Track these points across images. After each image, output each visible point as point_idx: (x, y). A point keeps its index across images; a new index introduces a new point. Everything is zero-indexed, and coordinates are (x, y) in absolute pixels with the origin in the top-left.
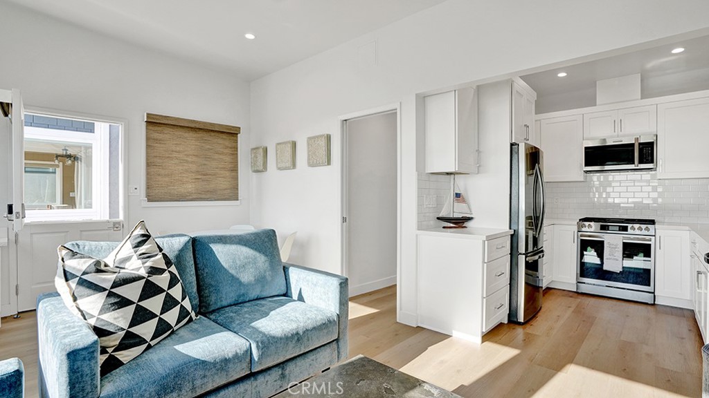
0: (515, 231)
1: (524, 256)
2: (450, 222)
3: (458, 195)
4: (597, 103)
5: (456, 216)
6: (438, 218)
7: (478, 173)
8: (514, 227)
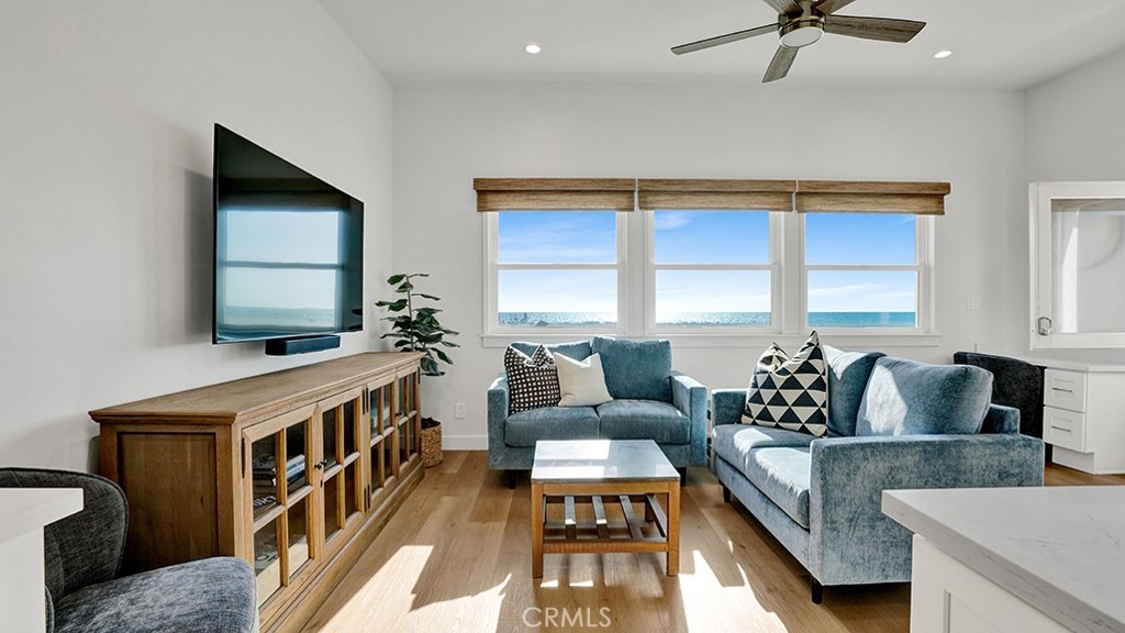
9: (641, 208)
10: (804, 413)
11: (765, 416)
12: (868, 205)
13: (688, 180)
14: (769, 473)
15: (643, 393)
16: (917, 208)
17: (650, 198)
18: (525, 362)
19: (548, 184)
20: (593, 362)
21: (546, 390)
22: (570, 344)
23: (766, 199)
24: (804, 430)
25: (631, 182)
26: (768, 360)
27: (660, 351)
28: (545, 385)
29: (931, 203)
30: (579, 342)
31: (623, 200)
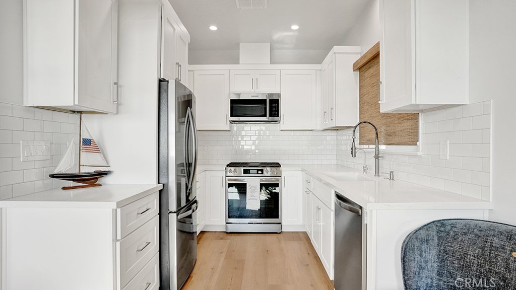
0: (163, 185)
1: (175, 214)
2: (74, 180)
3: (87, 142)
4: (240, 63)
5: (84, 170)
6: (53, 176)
7: (117, 113)
8: (163, 181)
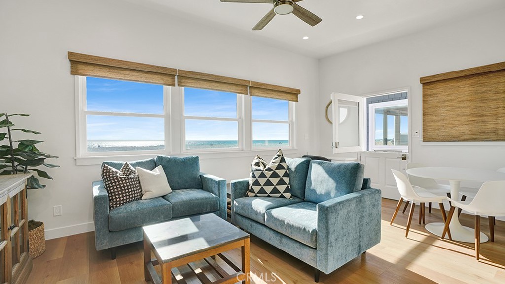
9: (179, 85)
10: (282, 188)
11: (262, 191)
12: (275, 95)
13: (203, 74)
14: (286, 222)
15: (187, 185)
16: (290, 98)
17: (183, 81)
18: (118, 174)
19: (123, 64)
20: (159, 171)
21: (134, 191)
22: (143, 161)
23: (237, 88)
24: (282, 196)
25: (174, 70)
26: (258, 164)
27: (193, 162)
28: (133, 188)
29: (294, 97)
30: (148, 159)
31: (169, 80)
